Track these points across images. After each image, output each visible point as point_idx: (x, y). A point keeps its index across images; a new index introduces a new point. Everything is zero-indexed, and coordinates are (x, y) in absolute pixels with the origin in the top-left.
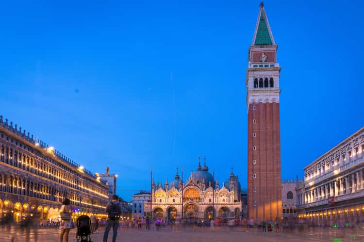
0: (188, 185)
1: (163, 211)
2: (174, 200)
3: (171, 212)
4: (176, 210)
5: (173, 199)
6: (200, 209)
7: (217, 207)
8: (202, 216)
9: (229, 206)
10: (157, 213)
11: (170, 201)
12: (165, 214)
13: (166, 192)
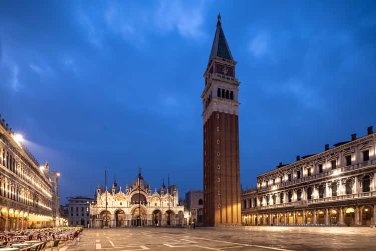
0: (135, 190)
1: (110, 214)
2: (121, 204)
3: (119, 215)
4: (124, 213)
5: (120, 202)
6: (148, 211)
7: (163, 210)
8: (150, 218)
9: (173, 209)
10: (104, 215)
11: (117, 204)
12: (113, 217)
13: (112, 195)
